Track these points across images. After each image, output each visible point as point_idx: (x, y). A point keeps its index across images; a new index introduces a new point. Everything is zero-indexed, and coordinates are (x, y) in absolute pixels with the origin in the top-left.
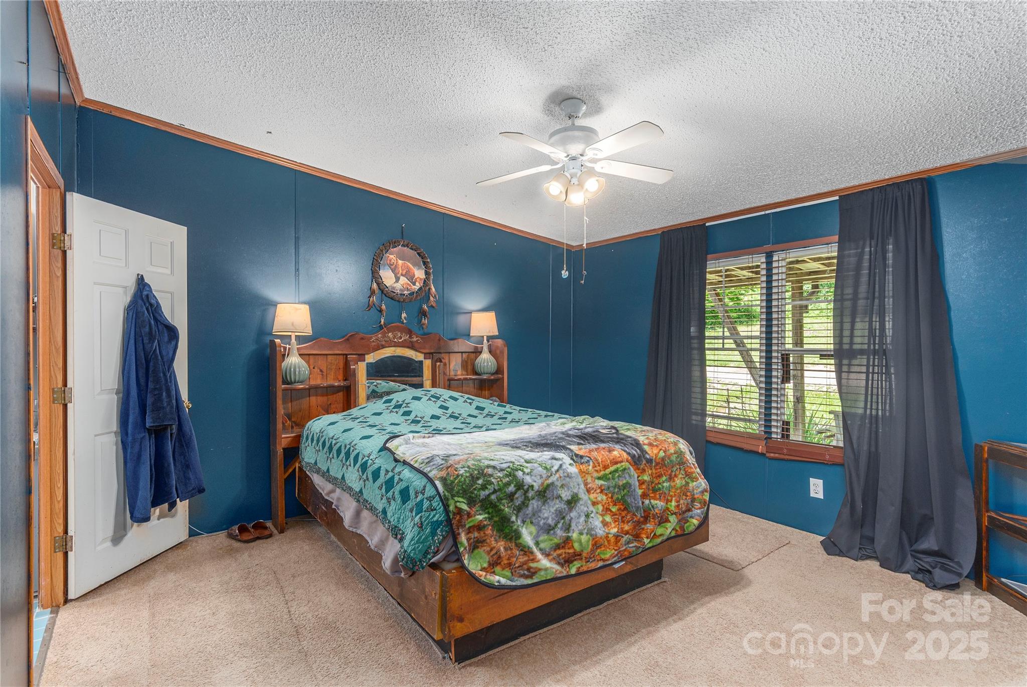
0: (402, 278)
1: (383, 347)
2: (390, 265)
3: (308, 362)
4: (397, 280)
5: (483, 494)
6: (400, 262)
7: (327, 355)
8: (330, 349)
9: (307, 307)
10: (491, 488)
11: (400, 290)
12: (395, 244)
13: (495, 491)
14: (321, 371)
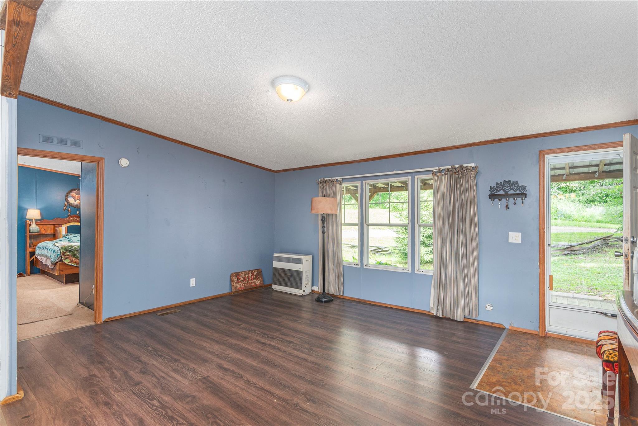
0: (77, 200)
1: (69, 222)
2: (72, 197)
3: (39, 227)
4: (75, 201)
5: (70, 249)
6: (77, 195)
7: (47, 225)
8: (48, 223)
9: (39, 210)
10: (72, 249)
11: (77, 204)
12: (75, 190)
13: (73, 249)
14: (45, 230)
